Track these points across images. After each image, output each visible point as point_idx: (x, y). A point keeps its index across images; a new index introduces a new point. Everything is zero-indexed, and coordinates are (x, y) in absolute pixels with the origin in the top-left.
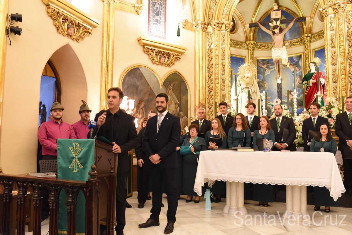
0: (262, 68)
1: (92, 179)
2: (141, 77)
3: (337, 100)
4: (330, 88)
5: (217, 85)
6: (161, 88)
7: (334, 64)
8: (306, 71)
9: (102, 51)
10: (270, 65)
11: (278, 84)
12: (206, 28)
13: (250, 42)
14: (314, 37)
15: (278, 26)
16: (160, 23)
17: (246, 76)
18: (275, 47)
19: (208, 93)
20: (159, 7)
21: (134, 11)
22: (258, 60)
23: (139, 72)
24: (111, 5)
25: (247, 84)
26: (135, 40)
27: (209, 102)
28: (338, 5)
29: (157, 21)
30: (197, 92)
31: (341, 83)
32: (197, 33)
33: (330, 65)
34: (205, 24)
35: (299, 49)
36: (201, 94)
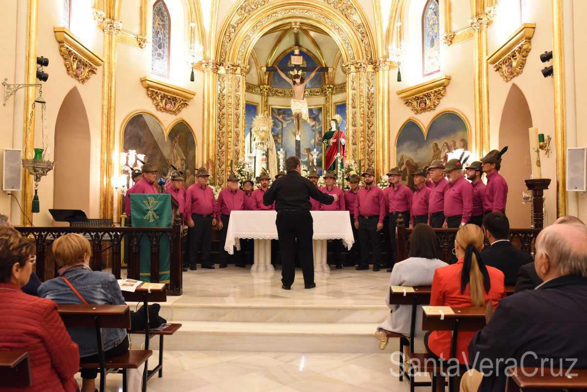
0: (277, 119)
1: (177, 224)
2: (145, 126)
3: (355, 163)
4: (349, 149)
5: (230, 139)
6: (166, 140)
7: (354, 125)
8: (327, 127)
9: (103, 92)
10: (287, 115)
11: (296, 141)
12: (218, 69)
13: (265, 86)
14: (336, 88)
15: (299, 76)
16: (162, 58)
17: (261, 129)
18: (295, 98)
19: (218, 148)
20: (162, 37)
21: (137, 43)
22: (272, 109)
23: (142, 119)
24: (114, 36)
25: (263, 139)
26: (138, 80)
27: (219, 159)
28: (359, 64)
29: (159, 55)
30: (205, 146)
31: (360, 145)
32: (206, 74)
33: (350, 126)
34: (217, 64)
35: (319, 101)
36: (211, 148)
